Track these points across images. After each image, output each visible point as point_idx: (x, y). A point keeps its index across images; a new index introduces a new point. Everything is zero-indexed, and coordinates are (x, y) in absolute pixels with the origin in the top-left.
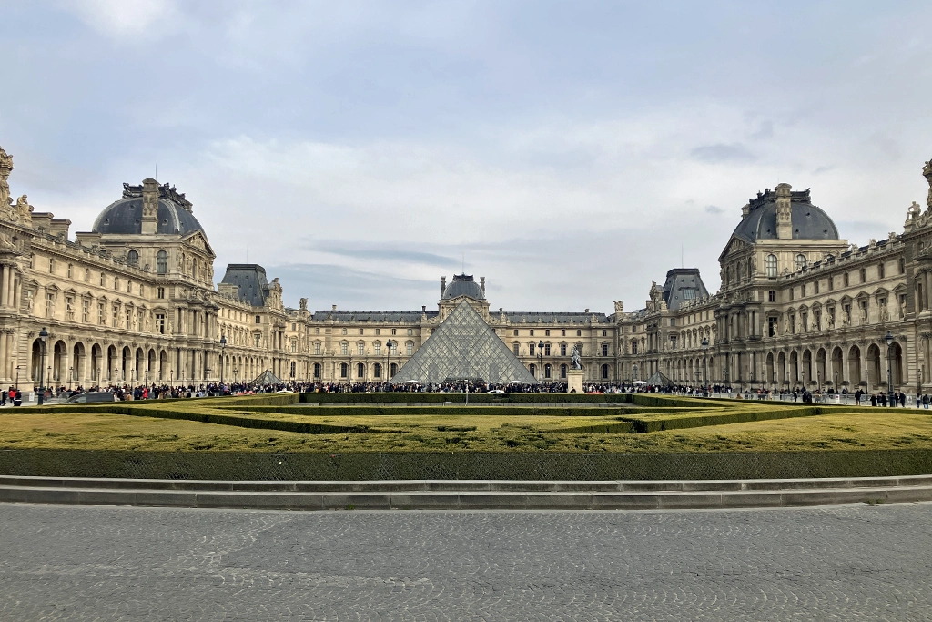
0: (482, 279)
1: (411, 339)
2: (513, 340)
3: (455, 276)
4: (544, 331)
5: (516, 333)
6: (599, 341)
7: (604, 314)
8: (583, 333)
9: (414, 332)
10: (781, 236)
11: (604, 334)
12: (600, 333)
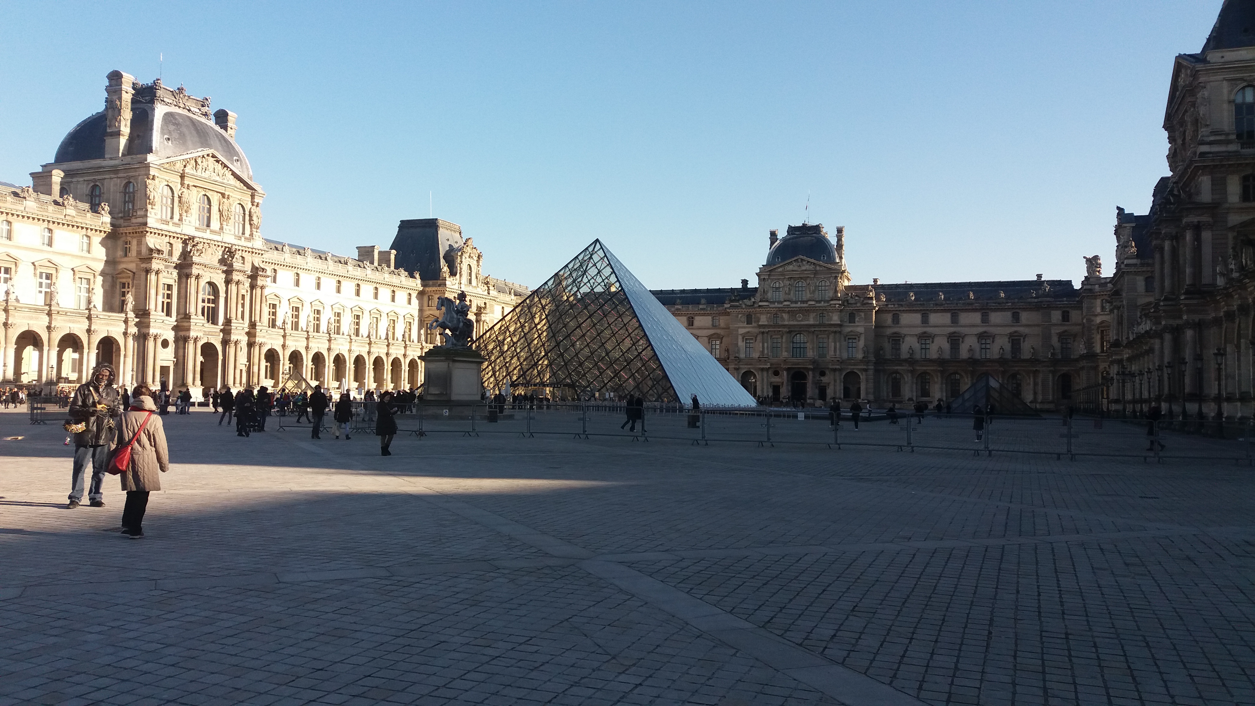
0: (840, 231)
1: (718, 331)
2: (889, 331)
3: (790, 227)
4: (948, 315)
5: (896, 319)
6: (1055, 331)
7: (1069, 283)
8: (1025, 317)
9: (723, 321)
11: (1066, 317)
12: (1056, 316)
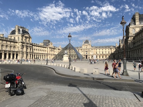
4: (102, 49)
5: (97, 50)
7: (114, 46)
8: (110, 50)
10: (136, 24)
